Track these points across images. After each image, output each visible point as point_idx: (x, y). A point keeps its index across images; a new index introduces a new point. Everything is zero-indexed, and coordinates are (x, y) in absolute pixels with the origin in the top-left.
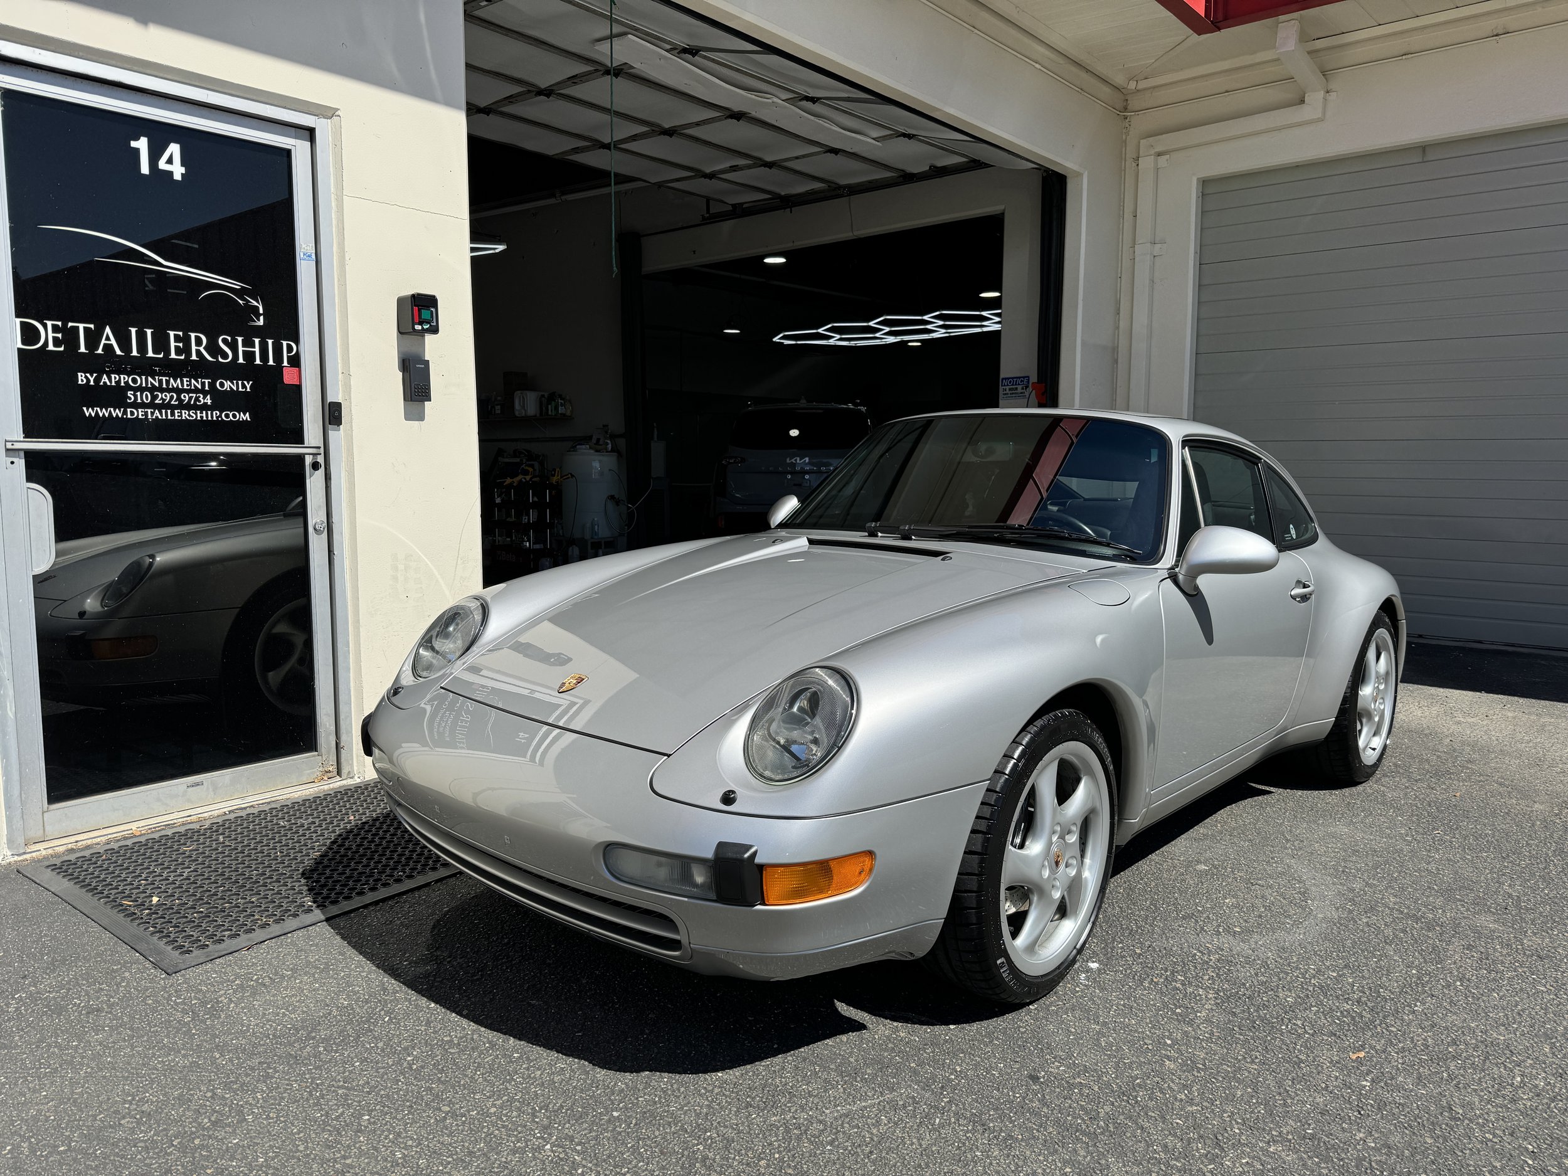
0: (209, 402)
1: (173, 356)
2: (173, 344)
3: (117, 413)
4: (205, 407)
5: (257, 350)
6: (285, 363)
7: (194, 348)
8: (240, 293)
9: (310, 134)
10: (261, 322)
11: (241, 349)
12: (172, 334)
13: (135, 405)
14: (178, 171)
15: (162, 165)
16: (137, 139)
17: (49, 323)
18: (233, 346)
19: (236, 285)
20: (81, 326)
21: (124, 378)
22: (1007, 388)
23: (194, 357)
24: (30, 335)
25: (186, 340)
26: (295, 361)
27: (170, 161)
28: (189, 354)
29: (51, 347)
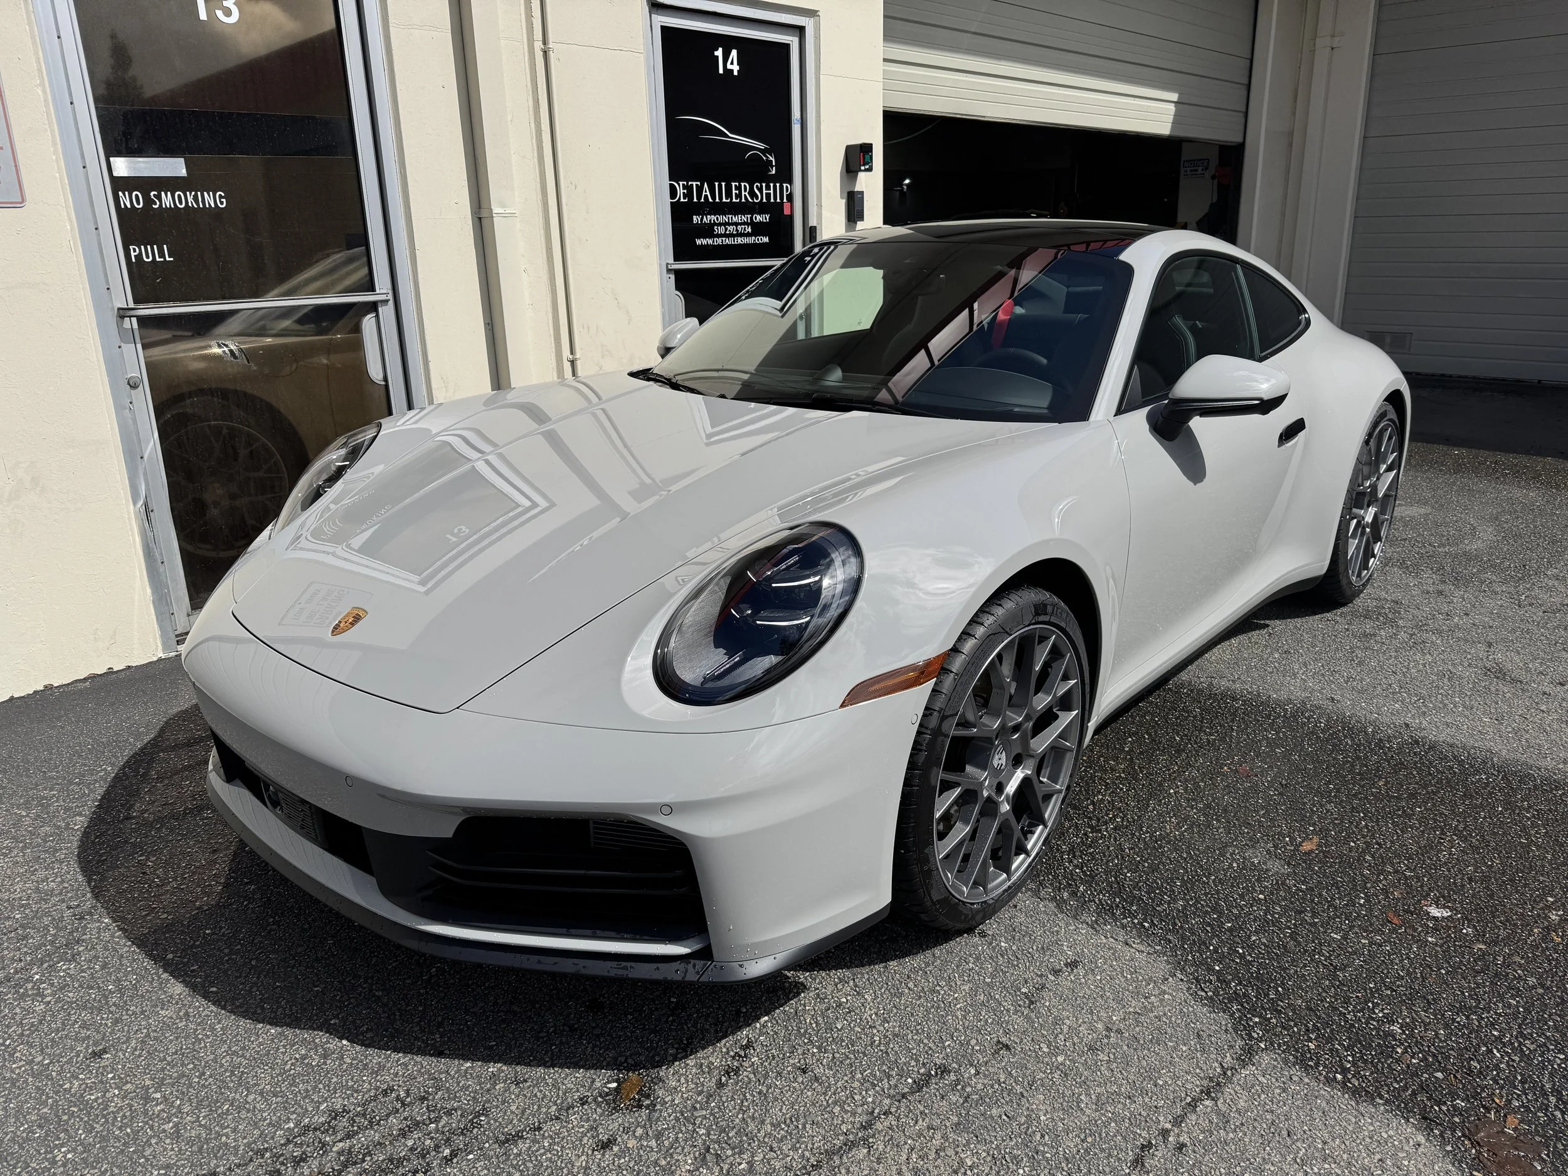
0: (750, 230)
1: (734, 200)
2: (734, 192)
3: (710, 241)
4: (748, 235)
5: (772, 192)
6: (785, 200)
7: (743, 193)
8: (763, 151)
9: (800, 30)
10: (774, 172)
11: (764, 192)
12: (733, 184)
13: (719, 236)
14: (735, 68)
15: (729, 67)
16: (717, 50)
17: (681, 183)
18: (760, 190)
19: (761, 146)
20: (694, 183)
21: (713, 218)
22: (1189, 169)
23: (743, 200)
24: (673, 192)
25: (738, 188)
26: (790, 198)
27: (732, 63)
28: (741, 199)
29: (682, 200)
